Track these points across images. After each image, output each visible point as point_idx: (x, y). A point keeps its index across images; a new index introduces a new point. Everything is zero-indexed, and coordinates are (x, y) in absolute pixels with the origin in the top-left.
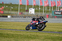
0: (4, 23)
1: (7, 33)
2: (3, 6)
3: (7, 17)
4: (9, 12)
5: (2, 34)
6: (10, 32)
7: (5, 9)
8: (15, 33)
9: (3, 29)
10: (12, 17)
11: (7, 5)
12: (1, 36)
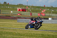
0: (45, 25)
1: (48, 34)
2: (45, 9)
3: (48, 19)
4: (50, 14)
5: (43, 35)
6: (51, 33)
7: (46, 12)
8: (55, 34)
9: (44, 30)
10: (53, 19)
11: (48, 8)
12: (43, 37)
